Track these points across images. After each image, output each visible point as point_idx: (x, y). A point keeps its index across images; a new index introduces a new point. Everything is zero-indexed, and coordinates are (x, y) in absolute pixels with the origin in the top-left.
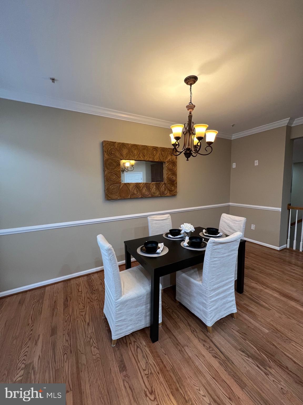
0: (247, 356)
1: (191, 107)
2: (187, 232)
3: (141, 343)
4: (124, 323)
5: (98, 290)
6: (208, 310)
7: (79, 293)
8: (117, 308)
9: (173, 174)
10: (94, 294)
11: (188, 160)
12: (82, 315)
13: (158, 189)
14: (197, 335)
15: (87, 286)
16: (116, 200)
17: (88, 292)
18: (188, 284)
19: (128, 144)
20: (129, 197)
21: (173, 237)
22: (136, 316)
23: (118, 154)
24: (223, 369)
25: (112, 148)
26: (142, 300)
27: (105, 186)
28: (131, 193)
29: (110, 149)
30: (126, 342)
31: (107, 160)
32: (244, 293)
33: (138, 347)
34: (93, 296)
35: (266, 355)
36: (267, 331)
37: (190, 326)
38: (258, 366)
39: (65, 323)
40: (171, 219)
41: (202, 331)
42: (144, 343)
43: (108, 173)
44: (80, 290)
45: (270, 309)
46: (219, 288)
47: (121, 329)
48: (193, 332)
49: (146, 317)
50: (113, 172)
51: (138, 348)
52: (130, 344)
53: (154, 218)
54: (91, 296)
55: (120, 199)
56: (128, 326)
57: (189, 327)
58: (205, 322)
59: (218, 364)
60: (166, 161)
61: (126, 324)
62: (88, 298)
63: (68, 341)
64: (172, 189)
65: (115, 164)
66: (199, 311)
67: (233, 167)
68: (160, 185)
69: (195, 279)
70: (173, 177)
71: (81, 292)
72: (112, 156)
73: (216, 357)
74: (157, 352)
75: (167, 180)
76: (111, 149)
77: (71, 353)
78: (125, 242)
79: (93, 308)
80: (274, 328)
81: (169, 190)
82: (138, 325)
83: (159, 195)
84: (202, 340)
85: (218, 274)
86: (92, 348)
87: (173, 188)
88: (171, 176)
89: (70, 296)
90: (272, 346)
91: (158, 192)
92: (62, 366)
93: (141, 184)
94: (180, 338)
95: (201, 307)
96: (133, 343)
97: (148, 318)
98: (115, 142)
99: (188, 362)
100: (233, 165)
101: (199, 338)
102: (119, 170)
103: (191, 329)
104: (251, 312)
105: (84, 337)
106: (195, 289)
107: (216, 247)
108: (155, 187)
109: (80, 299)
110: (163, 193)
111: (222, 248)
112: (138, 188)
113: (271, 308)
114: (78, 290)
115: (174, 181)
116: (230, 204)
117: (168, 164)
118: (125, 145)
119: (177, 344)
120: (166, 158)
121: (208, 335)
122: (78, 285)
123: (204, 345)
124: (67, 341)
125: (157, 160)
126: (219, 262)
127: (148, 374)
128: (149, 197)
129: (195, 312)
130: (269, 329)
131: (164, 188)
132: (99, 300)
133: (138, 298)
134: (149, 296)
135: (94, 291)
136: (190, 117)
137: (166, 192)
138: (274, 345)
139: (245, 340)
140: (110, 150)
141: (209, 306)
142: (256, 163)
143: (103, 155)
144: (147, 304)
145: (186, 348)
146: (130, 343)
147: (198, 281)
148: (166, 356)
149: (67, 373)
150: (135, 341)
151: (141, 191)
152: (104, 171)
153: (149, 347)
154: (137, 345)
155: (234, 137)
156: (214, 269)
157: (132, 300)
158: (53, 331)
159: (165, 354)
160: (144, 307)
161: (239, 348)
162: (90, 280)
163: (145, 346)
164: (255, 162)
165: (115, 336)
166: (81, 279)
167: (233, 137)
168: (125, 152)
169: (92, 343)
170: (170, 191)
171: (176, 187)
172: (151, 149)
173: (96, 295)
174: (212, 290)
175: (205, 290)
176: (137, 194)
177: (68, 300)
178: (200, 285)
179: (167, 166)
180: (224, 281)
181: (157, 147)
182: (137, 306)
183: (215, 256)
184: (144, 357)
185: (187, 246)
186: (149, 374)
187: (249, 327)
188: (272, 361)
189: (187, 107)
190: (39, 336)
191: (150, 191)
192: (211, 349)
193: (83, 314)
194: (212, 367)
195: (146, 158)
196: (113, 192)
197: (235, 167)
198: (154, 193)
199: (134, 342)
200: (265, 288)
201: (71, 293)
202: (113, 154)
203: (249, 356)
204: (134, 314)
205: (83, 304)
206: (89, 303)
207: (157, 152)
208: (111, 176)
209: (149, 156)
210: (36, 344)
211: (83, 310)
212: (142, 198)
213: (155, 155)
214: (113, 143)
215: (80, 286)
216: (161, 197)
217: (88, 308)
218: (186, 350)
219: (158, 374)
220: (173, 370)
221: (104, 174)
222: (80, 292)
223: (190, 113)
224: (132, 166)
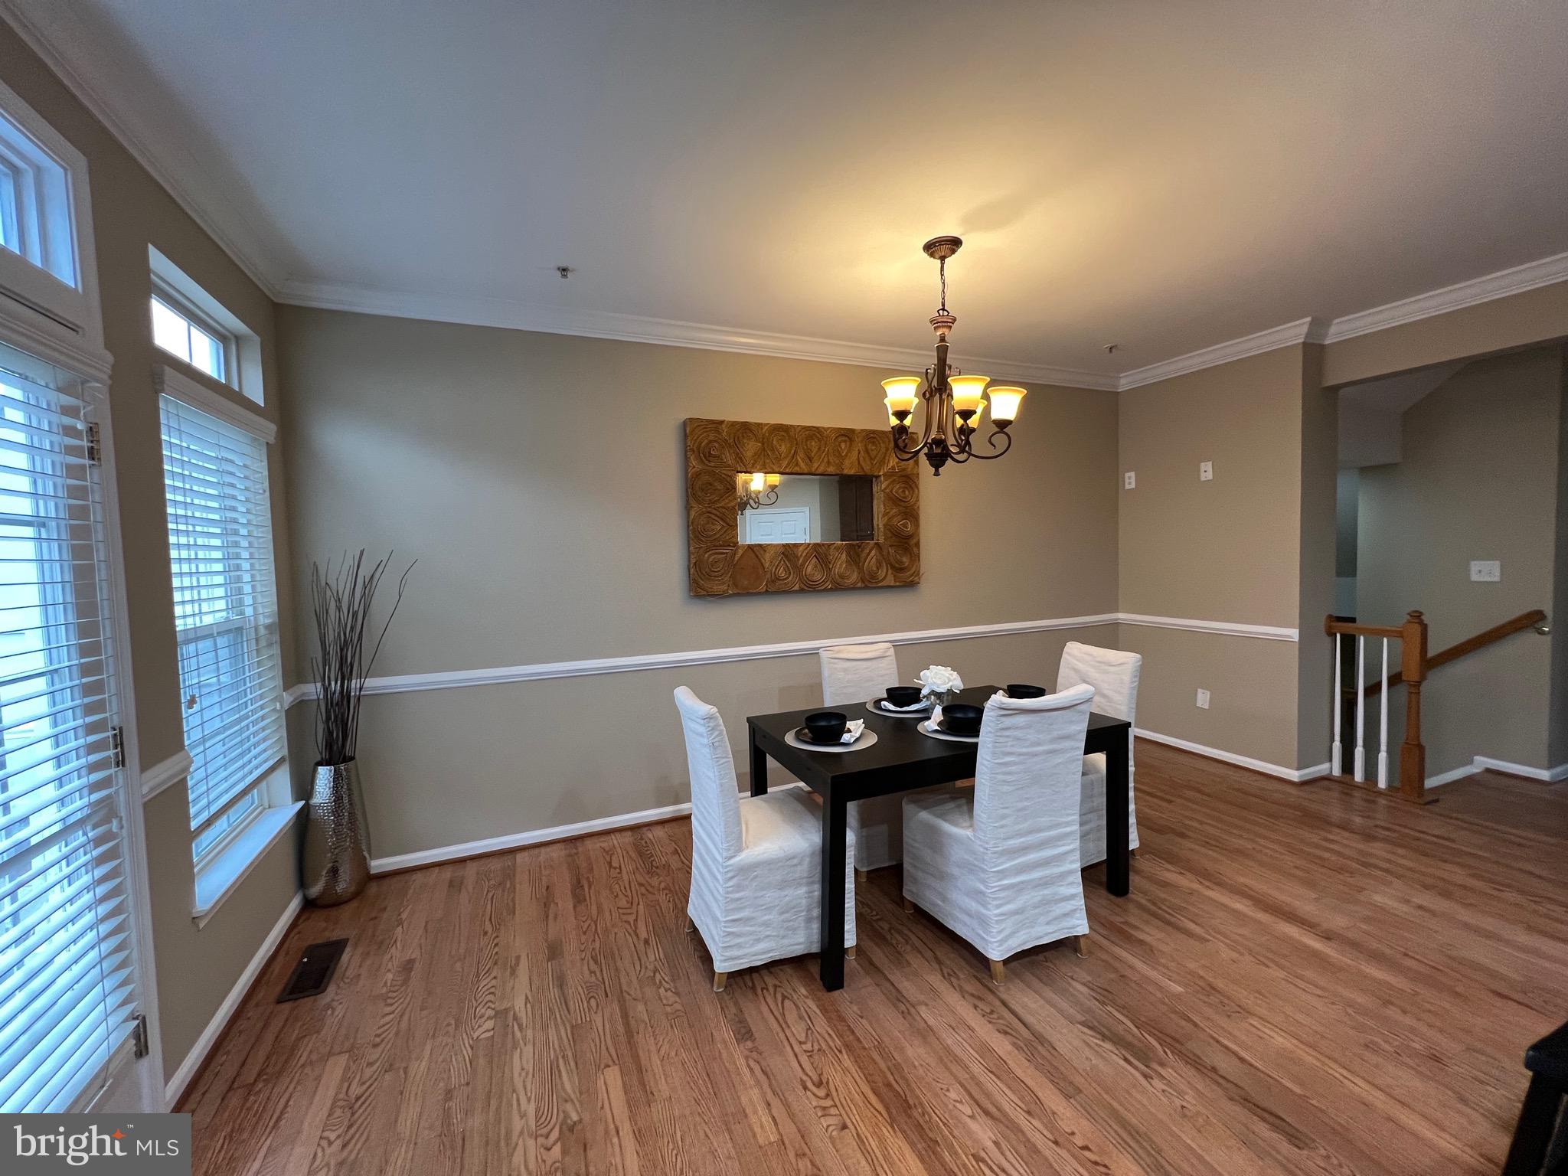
0: (1098, 1036)
1: (944, 320)
2: (939, 690)
3: (794, 990)
4: (748, 928)
5: (667, 867)
6: (992, 913)
7: (614, 873)
8: (731, 883)
9: (906, 513)
10: (657, 874)
11: (937, 474)
12: (629, 923)
13: (857, 564)
14: (960, 986)
15: (633, 855)
16: (723, 596)
17: (637, 868)
18: (936, 841)
19: (759, 425)
20: (762, 587)
21: (898, 709)
22: (782, 913)
23: (728, 457)
24: (1021, 1058)
25: (711, 438)
26: (799, 868)
27: (689, 553)
28: (768, 576)
29: (706, 441)
30: (753, 983)
31: (698, 475)
32: (1130, 895)
33: (784, 997)
34: (655, 881)
35: (1158, 1039)
36: (1180, 989)
37: (939, 962)
38: (1126, 1060)
39: (583, 938)
40: (893, 658)
41: (976, 977)
42: (803, 991)
43: (700, 515)
44: (615, 864)
45: (1208, 941)
46: (1025, 849)
47: (739, 946)
48: (947, 977)
49: (809, 920)
50: (714, 512)
51: (787, 1002)
52: (765, 991)
53: (838, 652)
54: (649, 880)
55: (734, 595)
56: (758, 940)
57: (937, 966)
58: (984, 948)
59: (1010, 1048)
60: (881, 473)
61: (751, 933)
62: (641, 885)
63: (594, 972)
64: (902, 563)
65: (720, 487)
66: (966, 918)
67: (1127, 487)
68: (862, 551)
69: (956, 825)
70: (905, 525)
71: (618, 870)
72: (712, 464)
73: (1006, 1033)
74: (837, 1011)
75: (885, 534)
76: (711, 442)
77: (607, 996)
78: (749, 720)
79: (658, 907)
80: (1202, 984)
81: (893, 567)
82: (786, 941)
83: (859, 585)
84: (972, 995)
85: (1020, 805)
86: (662, 990)
87: (904, 559)
88: (898, 522)
89: (588, 878)
90: (1184, 1023)
91: (856, 573)
92: (588, 1019)
93: (801, 549)
94: (908, 988)
95: (973, 906)
96: (771, 990)
97: (816, 926)
98: (722, 422)
99: (924, 1037)
100: (1127, 481)
101: (962, 992)
102: (733, 504)
103: (941, 970)
104: (1141, 942)
105: (638, 968)
106: (957, 853)
107: (1008, 722)
108: (844, 555)
109: (617, 886)
110: (873, 576)
111: (1029, 726)
112: (789, 560)
113: (1214, 937)
114: (610, 863)
115: (910, 537)
116: (1122, 616)
117: (887, 483)
118: (751, 430)
119: (897, 999)
120: (882, 462)
121: (990, 985)
122: (607, 852)
123: (976, 1007)
124: (592, 972)
125: (852, 472)
126: (1021, 767)
127: (812, 1051)
128: (826, 590)
129: (956, 925)
130: (1186, 986)
131: (874, 560)
132: (670, 890)
133: (788, 860)
134: (818, 859)
135: (657, 867)
136: (942, 351)
137: (881, 574)
139: (1103, 1003)
140: (708, 444)
141: (995, 899)
142: (1207, 471)
143: (686, 459)
144: (813, 883)
145: (923, 1010)
146: (762, 989)
147: (962, 827)
148: (864, 1021)
149: (602, 1034)
150: (778, 983)
151: (799, 570)
152: (688, 508)
153: (818, 1001)
154: (783, 994)
155: (1125, 382)
156: (1006, 788)
157: (769, 864)
158: (554, 951)
159: (862, 1017)
160: (803, 890)
162: (643, 842)
163: (807, 997)
164: (1202, 470)
165: (721, 961)
166: (615, 840)
167: (1123, 381)
168: (751, 448)
169: (660, 982)
170: (899, 569)
171: (916, 558)
172: (833, 436)
173: (661, 878)
174: (1003, 853)
175: (982, 850)
176: (788, 578)
177: (582, 886)
178: (969, 838)
179: (885, 489)
180: (1040, 830)
181: (852, 431)
182: (783, 885)
183: (1009, 750)
184: (801, 1018)
185: (936, 731)
186: (815, 1052)
187: (1122, 976)
188: (1172, 1052)
189: (931, 322)
190: (518, 958)
191: (830, 570)
192: (995, 1016)
193: (631, 919)
194: (991, 1051)
195: (816, 465)
196: (713, 574)
197: (1133, 486)
198: (842, 577)
199: (775, 986)
200: (1208, 887)
201: (591, 870)
202: (715, 456)
203: (1104, 1037)
204: (775, 906)
205: (626, 896)
206: (643, 895)
207: (851, 444)
208: (708, 523)
209: (826, 460)
210: (513, 973)
211: (629, 911)
212: (801, 591)
213: (846, 455)
214: (714, 425)
215: (613, 854)
216: (866, 588)
217: (641, 907)
218: (922, 1013)
219: (838, 1053)
220: (880, 1047)
221: (688, 517)
222: (615, 868)
223: (943, 339)
224: (773, 488)
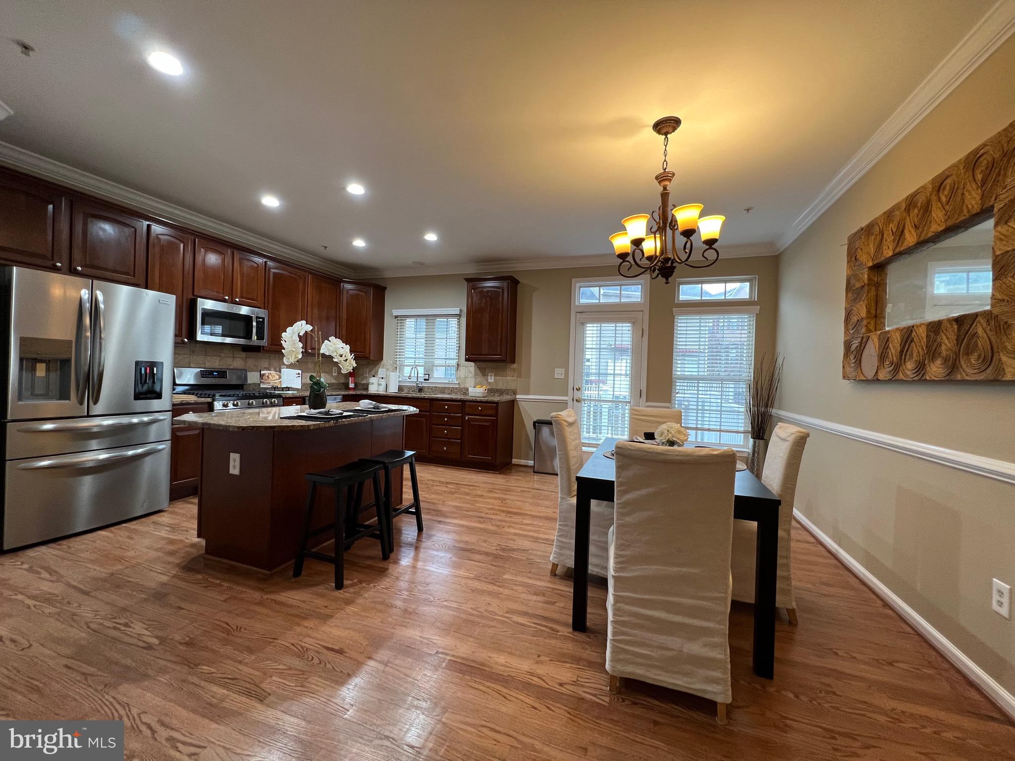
1: (664, 177)
23: (864, 257)
65: (858, 286)
136: (665, 196)
138: (495, 566)
161: (530, 551)
202: (858, 260)
214: (859, 235)
223: (665, 188)
